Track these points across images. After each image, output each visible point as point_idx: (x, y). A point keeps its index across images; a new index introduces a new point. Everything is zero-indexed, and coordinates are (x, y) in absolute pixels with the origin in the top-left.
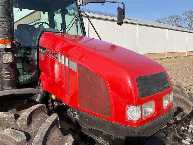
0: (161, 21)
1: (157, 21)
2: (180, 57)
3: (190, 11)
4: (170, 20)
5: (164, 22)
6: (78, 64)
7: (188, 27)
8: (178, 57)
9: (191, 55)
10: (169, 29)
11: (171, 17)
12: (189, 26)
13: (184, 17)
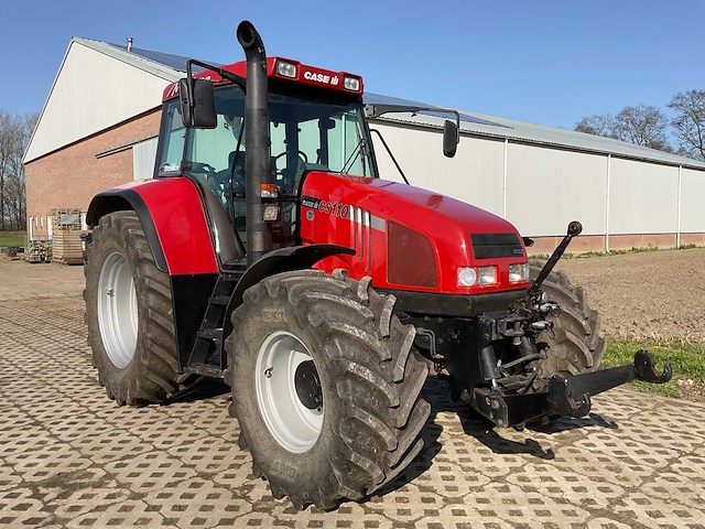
0: (592, 125)
1: (580, 128)
2: (656, 249)
3: (694, 92)
4: (624, 124)
5: (603, 131)
6: (388, 222)
7: (688, 147)
8: (646, 250)
9: (694, 246)
10: (613, 155)
11: (626, 112)
12: (690, 145)
13: (674, 114)
